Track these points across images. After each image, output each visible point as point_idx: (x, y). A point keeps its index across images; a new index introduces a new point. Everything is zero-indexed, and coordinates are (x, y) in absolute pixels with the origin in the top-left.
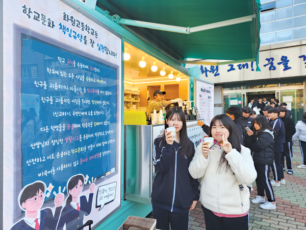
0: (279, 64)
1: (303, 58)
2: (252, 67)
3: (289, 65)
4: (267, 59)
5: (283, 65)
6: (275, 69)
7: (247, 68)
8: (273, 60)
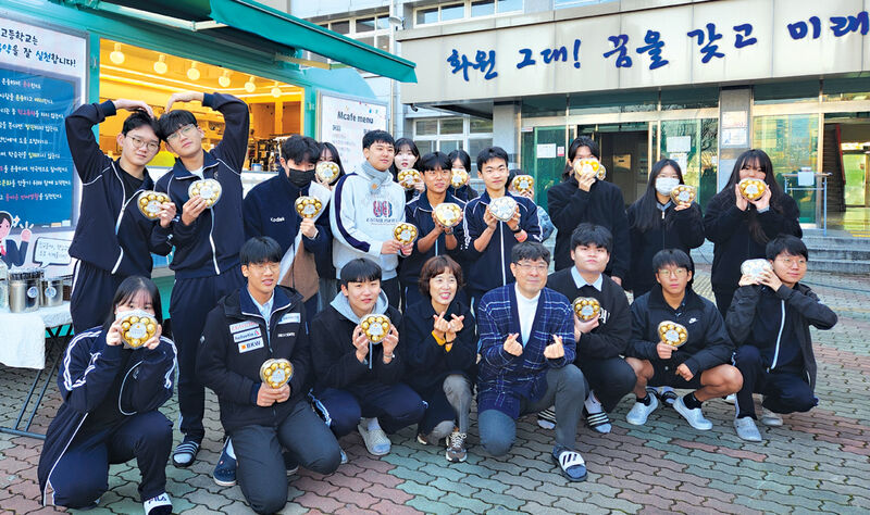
0: (640, 51)
1: (696, 37)
2: (576, 59)
3: (664, 55)
4: (611, 39)
5: (650, 53)
6: (629, 64)
7: (565, 59)
8: (625, 42)
